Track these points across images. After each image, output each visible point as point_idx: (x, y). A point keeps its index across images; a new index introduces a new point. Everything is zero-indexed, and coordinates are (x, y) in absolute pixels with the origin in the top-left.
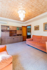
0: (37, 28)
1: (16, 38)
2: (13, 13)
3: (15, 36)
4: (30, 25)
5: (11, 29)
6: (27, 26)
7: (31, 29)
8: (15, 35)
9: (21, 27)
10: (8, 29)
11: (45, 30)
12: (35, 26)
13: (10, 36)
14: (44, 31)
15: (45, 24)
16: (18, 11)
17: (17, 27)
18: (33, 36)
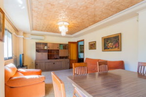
0: (93, 46)
1: (58, 62)
2: (51, 25)
3: (57, 59)
4: (83, 40)
5: (51, 48)
6: (78, 42)
7: (83, 45)
8: (57, 57)
9: (67, 43)
10: (46, 48)
11: (104, 49)
12: (89, 43)
13: (48, 59)
14: (103, 51)
15: (104, 39)
16: (57, 23)
17: (60, 44)
18: (87, 59)
